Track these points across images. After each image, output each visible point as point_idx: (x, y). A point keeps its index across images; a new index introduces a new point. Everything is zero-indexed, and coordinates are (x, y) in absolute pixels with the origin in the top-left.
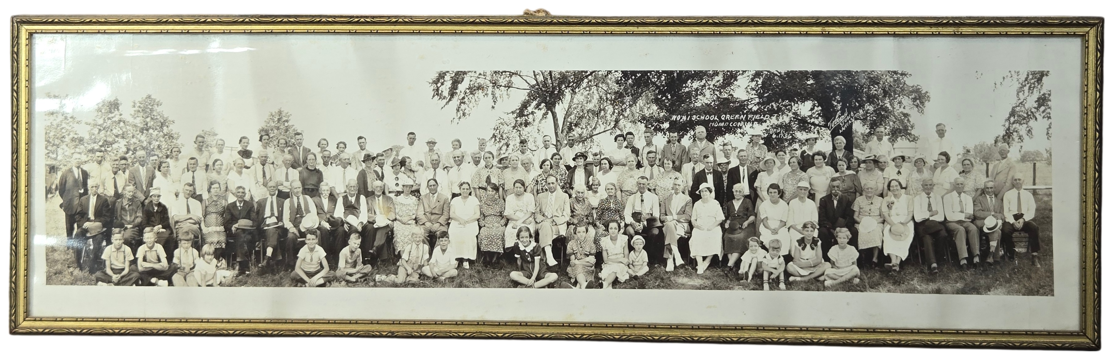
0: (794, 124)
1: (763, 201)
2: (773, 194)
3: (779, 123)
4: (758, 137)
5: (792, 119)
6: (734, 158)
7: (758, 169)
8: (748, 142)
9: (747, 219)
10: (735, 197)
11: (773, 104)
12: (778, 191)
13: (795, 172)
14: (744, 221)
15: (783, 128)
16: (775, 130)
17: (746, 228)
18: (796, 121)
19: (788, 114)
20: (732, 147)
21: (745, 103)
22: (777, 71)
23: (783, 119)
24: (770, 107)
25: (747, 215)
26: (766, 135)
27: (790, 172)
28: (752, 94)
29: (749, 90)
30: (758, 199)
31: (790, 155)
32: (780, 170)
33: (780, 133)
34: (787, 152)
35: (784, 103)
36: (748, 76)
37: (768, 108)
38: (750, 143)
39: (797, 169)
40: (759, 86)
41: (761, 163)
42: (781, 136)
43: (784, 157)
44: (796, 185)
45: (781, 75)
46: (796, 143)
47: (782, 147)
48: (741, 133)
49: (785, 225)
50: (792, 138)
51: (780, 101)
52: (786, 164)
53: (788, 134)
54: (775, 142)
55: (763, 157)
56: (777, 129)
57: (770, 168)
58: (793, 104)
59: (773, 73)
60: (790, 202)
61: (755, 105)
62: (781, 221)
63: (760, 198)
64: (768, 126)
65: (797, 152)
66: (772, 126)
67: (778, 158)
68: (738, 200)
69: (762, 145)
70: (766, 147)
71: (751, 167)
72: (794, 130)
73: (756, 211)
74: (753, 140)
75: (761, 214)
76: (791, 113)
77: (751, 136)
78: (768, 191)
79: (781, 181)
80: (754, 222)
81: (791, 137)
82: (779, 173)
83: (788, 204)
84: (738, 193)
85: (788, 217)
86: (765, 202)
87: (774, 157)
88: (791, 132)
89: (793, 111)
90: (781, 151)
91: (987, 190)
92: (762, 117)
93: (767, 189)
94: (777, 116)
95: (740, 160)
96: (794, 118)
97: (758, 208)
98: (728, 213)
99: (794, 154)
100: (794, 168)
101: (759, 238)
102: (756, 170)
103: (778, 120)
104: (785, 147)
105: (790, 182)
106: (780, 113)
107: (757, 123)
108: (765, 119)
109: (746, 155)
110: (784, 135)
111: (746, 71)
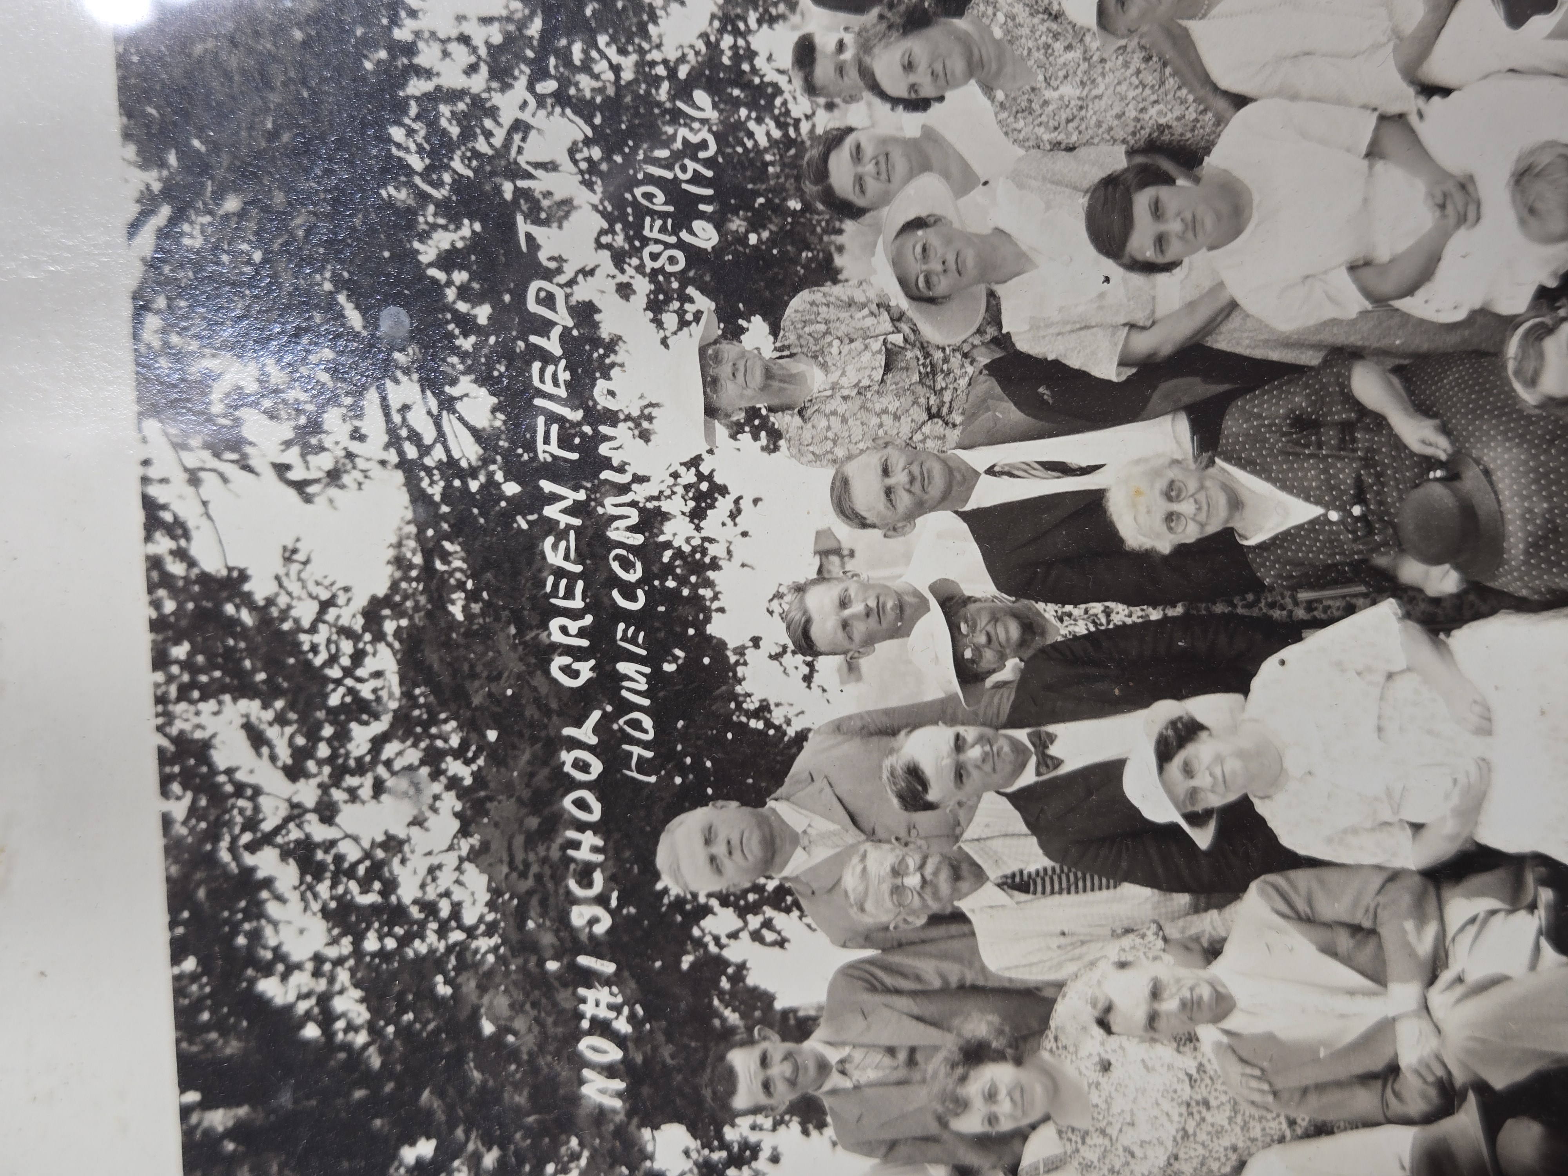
0: (586, 67)
1: (1233, 306)
2: (1174, 226)
3: (585, 198)
4: (724, 371)
5: (548, 86)
6: (907, 557)
7: (983, 359)
8: (772, 448)
9: (1380, 422)
10: (1212, 528)
11: (427, 253)
12: (1143, 185)
13: (988, 52)
14: (1398, 444)
15: (629, 159)
16: (651, 229)
17: (1445, 430)
18: (565, 57)
19: (507, 118)
20: (822, 576)
21: (436, 491)
22: (134, 227)
23: (550, 167)
24: (460, 277)
25: (1347, 428)
26: (703, 303)
27: (988, 89)
28: (357, 435)
29: (324, 462)
30: (1222, 342)
31: (851, 99)
32: (981, 170)
33: (671, 188)
34: (824, 122)
35: (417, 163)
36: (194, 479)
37: (464, 292)
38: (775, 435)
39: (965, 41)
40: (277, 375)
41: (930, 332)
42: (697, 179)
43: (869, 150)
44: (1094, 43)
45: (168, 193)
46: (751, 55)
47: (792, 167)
48: (697, 515)
49: (1401, 117)
50: (714, 88)
51: (402, 196)
52: (928, 133)
53: (676, 116)
54: (755, 225)
55: (885, 324)
56: (642, 212)
57: (970, 258)
58: (416, 87)
59: (152, 265)
60: (1225, 83)
61: (448, 404)
62: (1373, 153)
63: (1212, 325)
64: (625, 290)
65: (825, 42)
66: (619, 259)
67: (886, 199)
68: (1236, 503)
69: (789, 337)
70: (799, 303)
71: (970, 416)
72: (643, 66)
73: (1312, 358)
74: (753, 413)
75: (1330, 312)
76: (495, 98)
77: (721, 431)
78: (1149, 268)
79: (1063, 163)
80: (1398, 370)
81: (701, 96)
82: (1002, 187)
83: (1240, 101)
84: (1186, 507)
85: (1341, 101)
86: (1236, 290)
87: (877, 229)
88: (663, 92)
89: (478, 83)
90: (822, 174)
92: (553, 345)
93: (1137, 279)
94: (534, 217)
95: (920, 508)
96: (539, 73)
97: (1287, 343)
99: (841, 70)
100: (958, 65)
101: (1511, 322)
102: (993, 368)
103: (567, 206)
104: (788, 142)
105: (1070, 91)
106: (508, 189)
107: (601, 386)
108: (563, 318)
109: (874, 460)
110: (691, 150)
111: (150, 506)
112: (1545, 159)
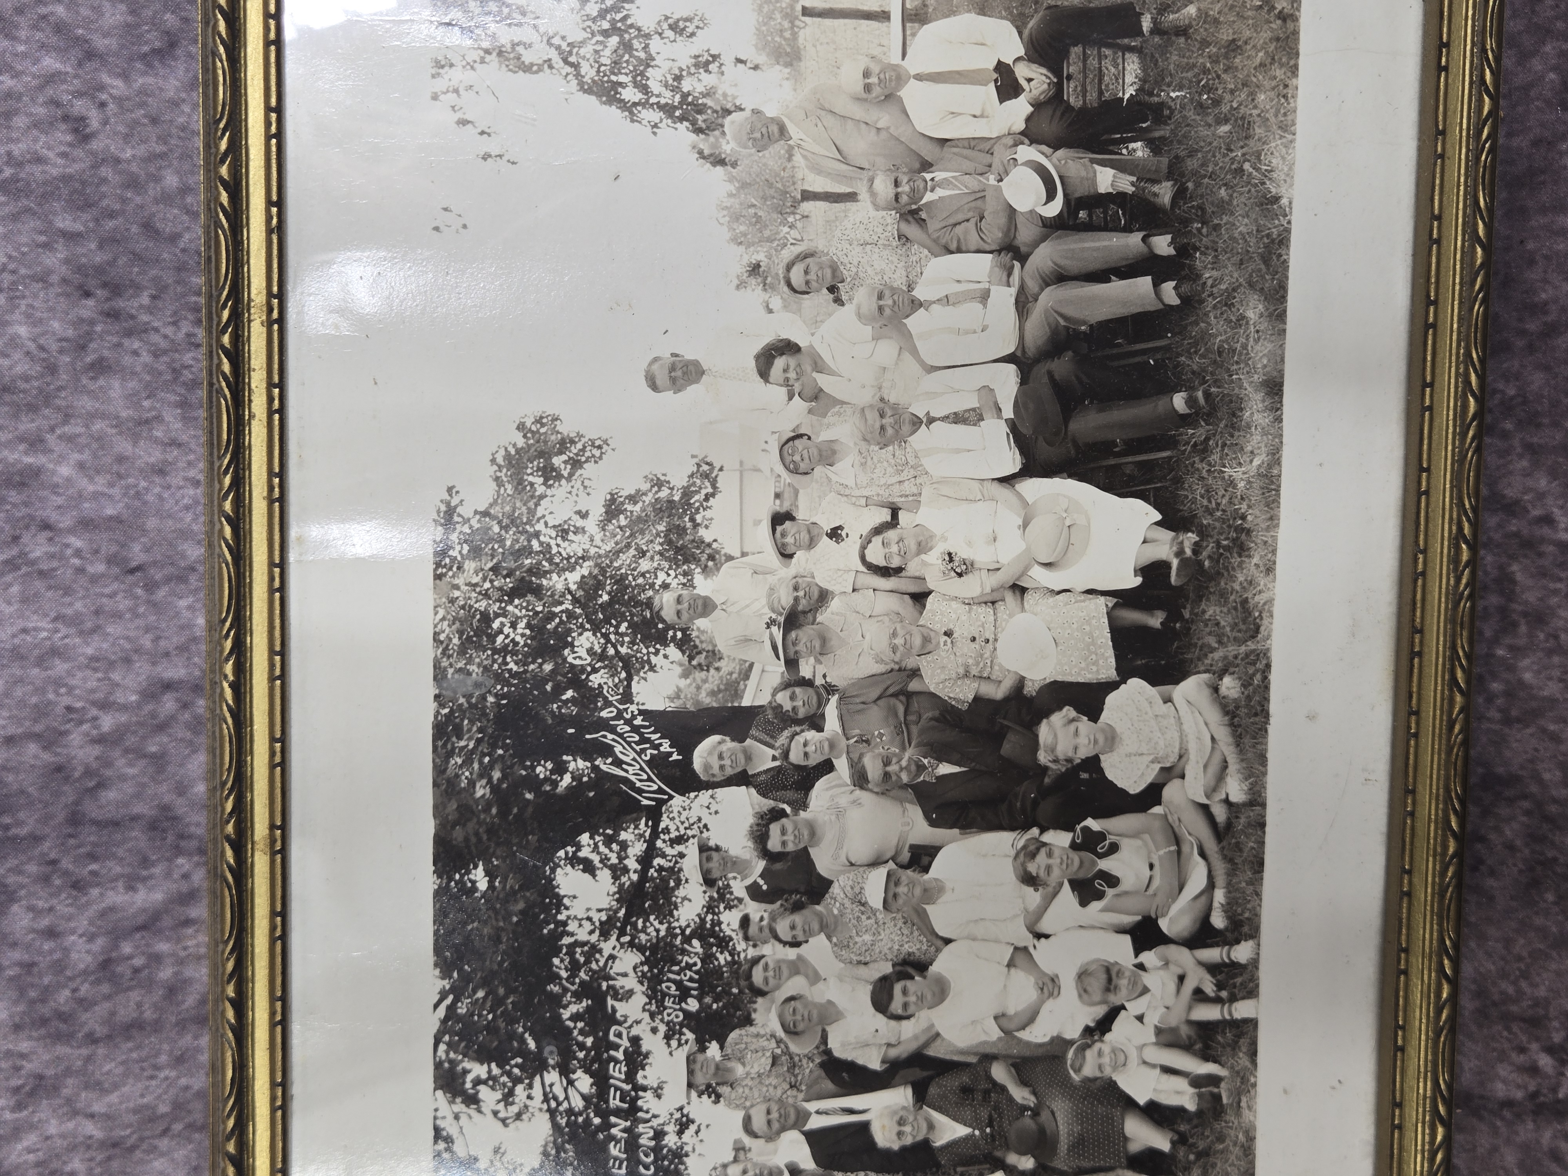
0: (644, 930)
1: (938, 1035)
2: (912, 999)
3: (639, 989)
4: (698, 1066)
5: (627, 939)
6: (775, 1151)
7: (818, 1060)
8: (717, 1102)
9: (1003, 1089)
10: (920, 1137)
11: (566, 1014)
12: (898, 980)
13: (831, 921)
14: (1011, 1099)
15: (661, 972)
16: (668, 1003)
17: (1034, 1093)
18: (634, 926)
19: (606, 954)
20: (736, 1160)
21: (563, 1122)
22: (436, 1006)
23: (625, 975)
24: (580, 1025)
25: (987, 1093)
26: (689, 1035)
27: (829, 938)
28: (529, 1097)
29: (514, 1109)
30: (931, 1052)
31: (765, 942)
32: (823, 975)
33: (679, 984)
34: (751, 953)
35: (564, 974)
36: (457, 1117)
37: (582, 1032)
38: (718, 1097)
39: (820, 916)
40: (496, 1071)
41: (794, 1048)
42: (691, 980)
43: (771, 965)
44: (880, 916)
45: (452, 990)
46: (720, 923)
47: (735, 974)
48: (680, 1133)
49: (1025, 949)
50: (701, 939)
51: (557, 989)
52: (800, 958)
53: (684, 952)
54: (716, 1001)
55: (773, 1044)
56: (664, 995)
57: (815, 1014)
58: (566, 940)
59: (444, 1021)
60: (941, 934)
61: (571, 1083)
62: (1010, 965)
63: (927, 1044)
64: (654, 1030)
65: (755, 917)
66: (652, 1016)
67: (778, 987)
68: (931, 1127)
69: (728, 1050)
70: (733, 1036)
71: (809, 1087)
72: (670, 929)
73: (973, 1060)
74: (709, 1086)
75: (984, 1038)
76: (602, 945)
77: (694, 1094)
78: (898, 1018)
79: (863, 971)
80: (1014, 1065)
81: (696, 943)
82: (832, 981)
83: (948, 941)
84: (907, 1129)
85: (997, 941)
86: (940, 1028)
87: (773, 1001)
88: (678, 941)
89: (594, 938)
90: (749, 976)
91: (904, 199)
92: (620, 1055)
93: (893, 1023)
94: (616, 997)
95: (783, 1129)
96: (622, 933)
97: (962, 1052)
98: (981, 1163)
99: (761, 929)
100: (816, 926)
101: (1071, 1043)
102: (822, 1065)
103: (630, 993)
104: (734, 962)
105: (867, 938)
106: (604, 985)
107: (640, 1074)
108: (625, 1043)
109: (763, 1108)
110: (689, 967)
111: (437, 1130)
112: (1093, 967)
